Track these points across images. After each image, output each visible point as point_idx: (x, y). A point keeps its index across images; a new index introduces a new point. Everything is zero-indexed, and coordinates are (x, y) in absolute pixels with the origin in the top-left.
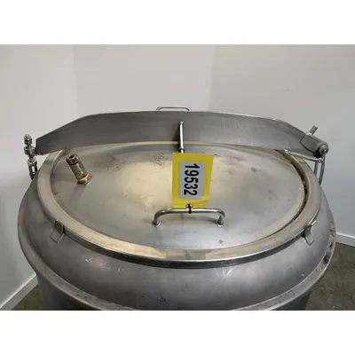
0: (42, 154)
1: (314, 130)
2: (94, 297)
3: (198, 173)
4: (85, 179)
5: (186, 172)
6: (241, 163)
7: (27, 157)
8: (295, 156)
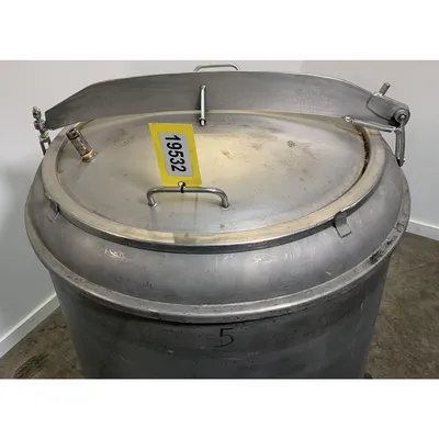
0: (53, 128)
1: (386, 88)
2: (84, 280)
3: (181, 147)
4: (89, 155)
5: (168, 144)
6: (276, 135)
7: (38, 132)
8: (368, 127)
